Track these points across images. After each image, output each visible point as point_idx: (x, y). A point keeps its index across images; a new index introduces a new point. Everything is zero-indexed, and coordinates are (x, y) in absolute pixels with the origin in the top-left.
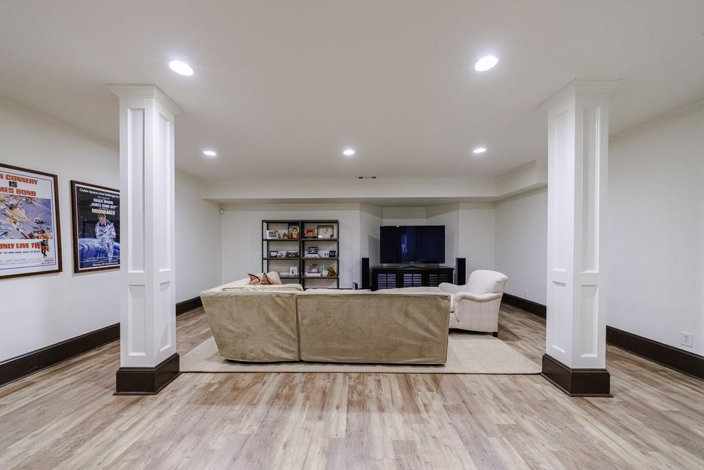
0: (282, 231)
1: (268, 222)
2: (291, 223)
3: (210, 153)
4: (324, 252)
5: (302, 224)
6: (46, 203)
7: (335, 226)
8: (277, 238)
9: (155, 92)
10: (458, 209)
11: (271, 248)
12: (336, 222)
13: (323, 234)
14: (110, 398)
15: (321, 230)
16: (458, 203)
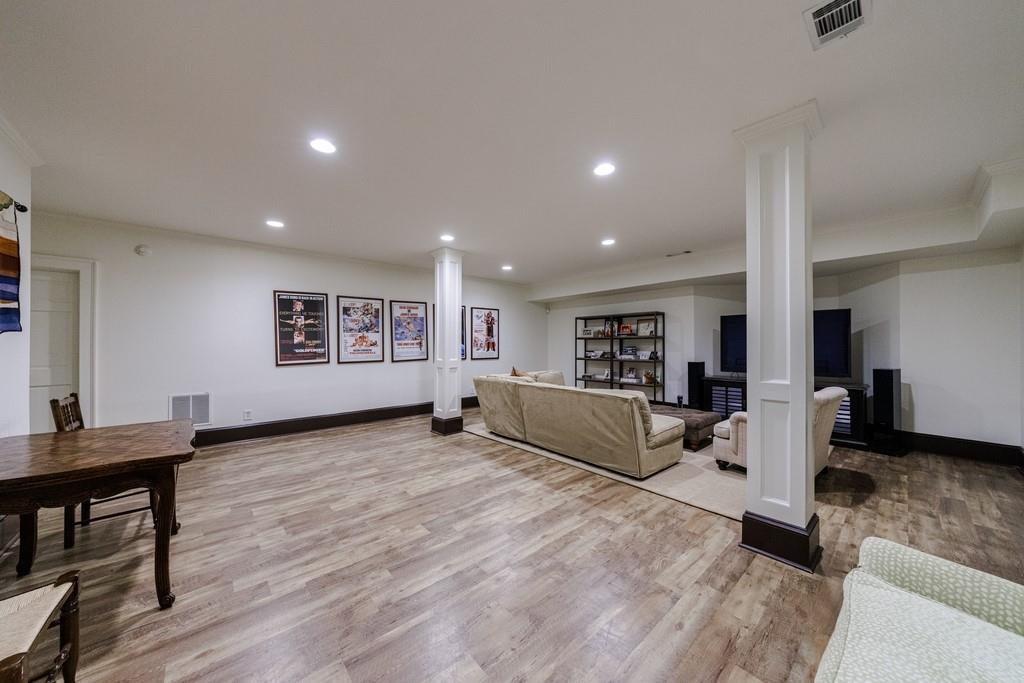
0: (599, 327)
1: (586, 319)
2: (607, 319)
3: (507, 268)
4: (645, 354)
5: (619, 319)
6: (422, 319)
7: (660, 319)
8: (592, 336)
9: (446, 250)
10: (898, 274)
11: (589, 348)
12: (663, 314)
13: (645, 330)
14: (429, 432)
15: (642, 325)
16: (898, 261)
